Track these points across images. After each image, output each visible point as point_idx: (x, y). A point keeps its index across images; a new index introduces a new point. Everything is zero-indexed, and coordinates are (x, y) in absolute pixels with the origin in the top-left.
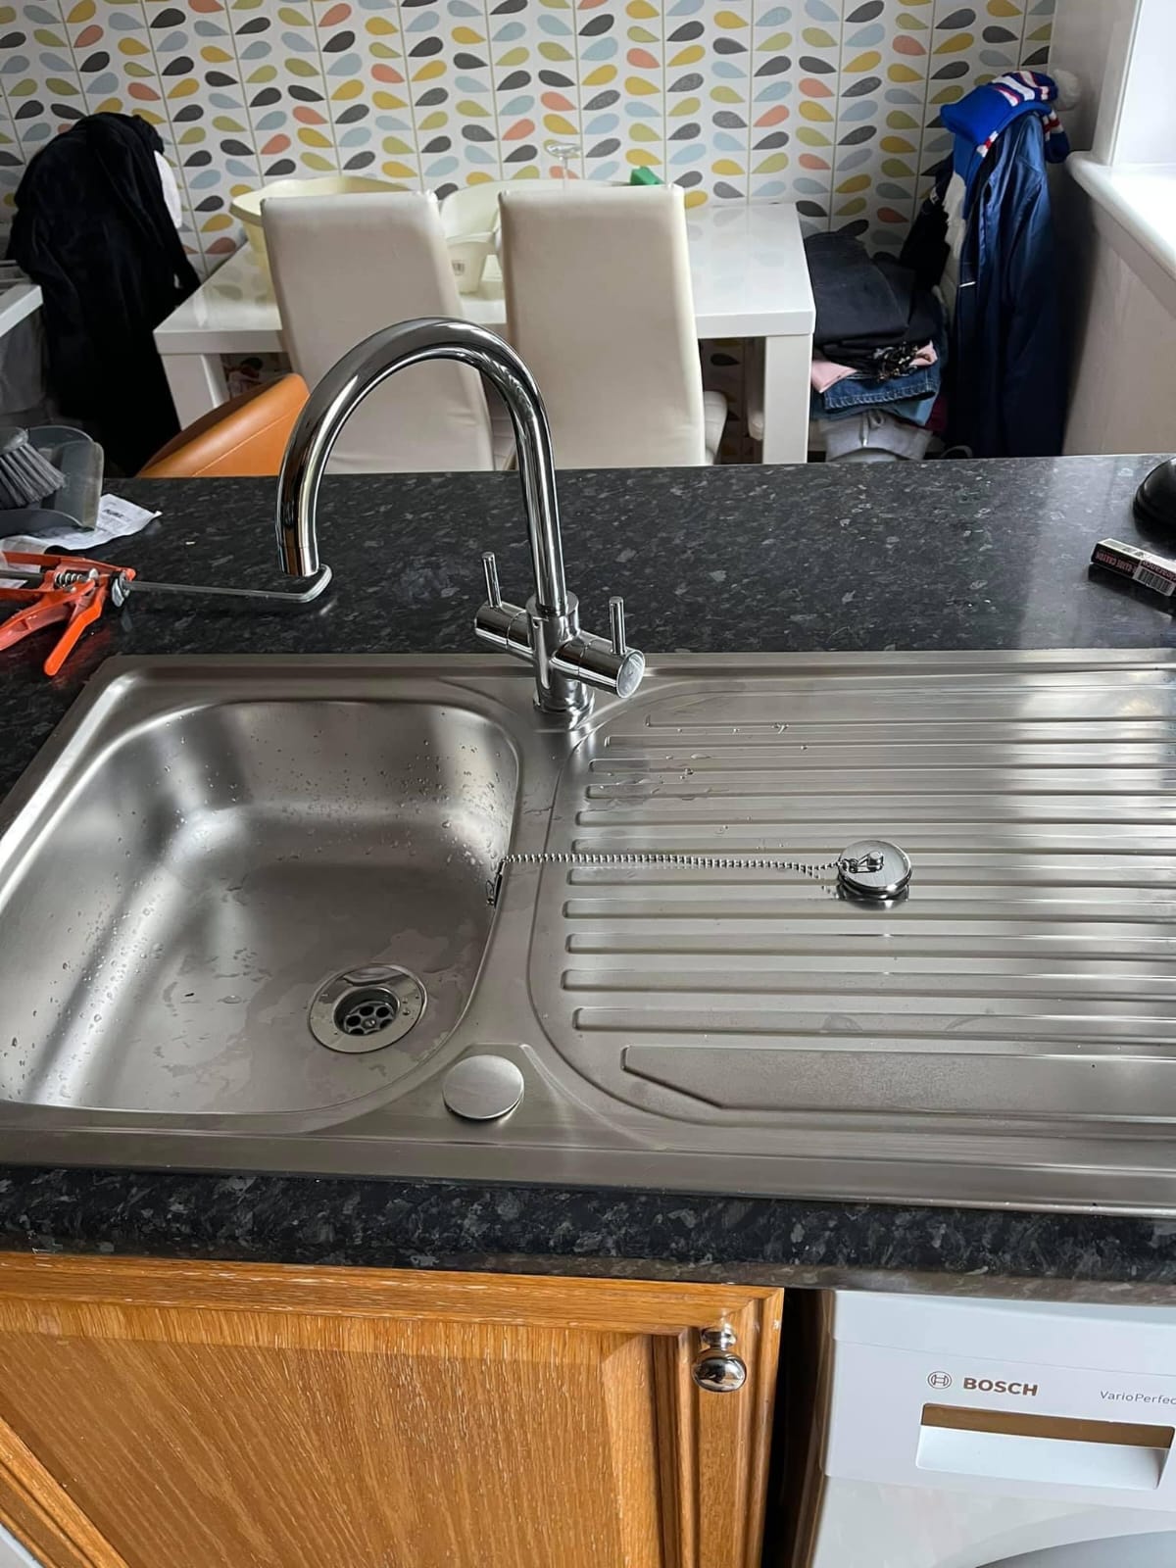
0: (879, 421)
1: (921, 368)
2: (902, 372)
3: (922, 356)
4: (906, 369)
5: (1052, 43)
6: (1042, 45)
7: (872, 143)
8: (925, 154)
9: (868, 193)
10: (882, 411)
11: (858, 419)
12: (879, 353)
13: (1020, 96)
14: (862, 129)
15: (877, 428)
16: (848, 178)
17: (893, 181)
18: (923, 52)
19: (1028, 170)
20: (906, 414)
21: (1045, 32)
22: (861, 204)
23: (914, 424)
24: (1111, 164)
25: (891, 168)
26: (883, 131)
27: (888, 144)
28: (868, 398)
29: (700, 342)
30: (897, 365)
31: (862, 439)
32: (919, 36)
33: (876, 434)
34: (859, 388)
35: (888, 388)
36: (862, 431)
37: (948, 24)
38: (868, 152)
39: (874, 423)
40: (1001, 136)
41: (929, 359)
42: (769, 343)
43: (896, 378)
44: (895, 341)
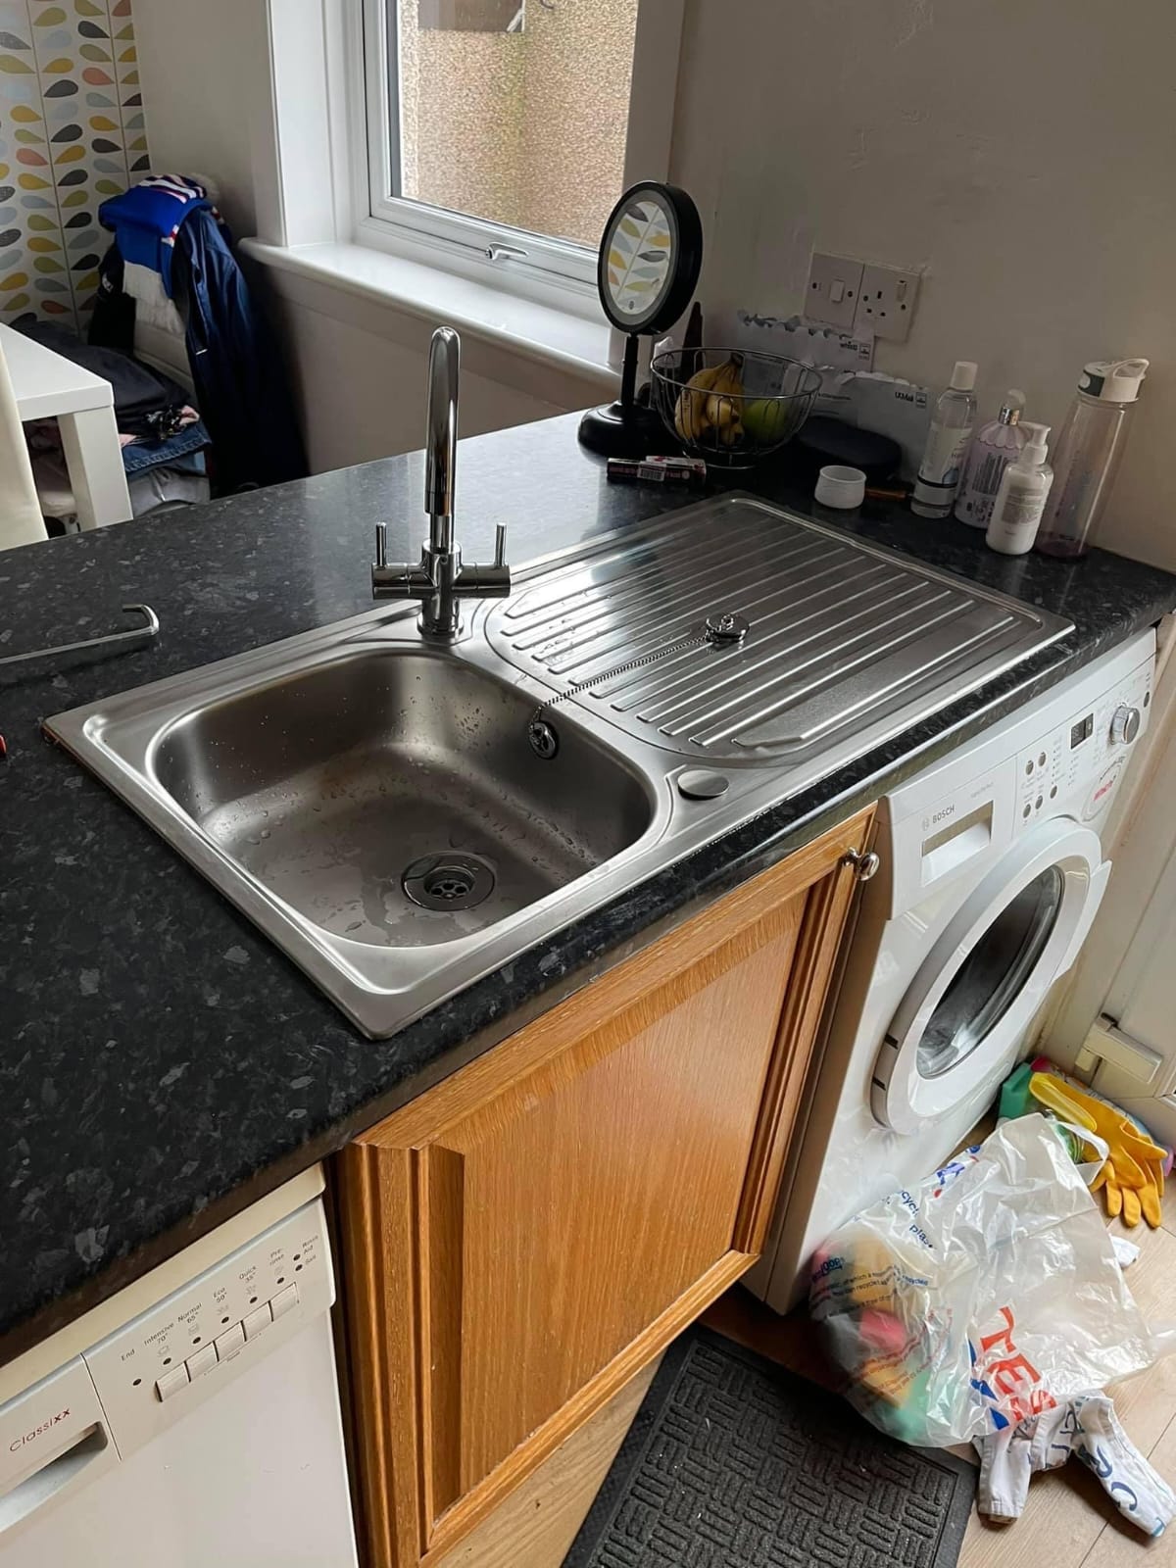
0: (165, 476)
1: (190, 425)
2: (176, 431)
3: (187, 415)
4: (177, 428)
5: (149, 152)
6: (142, 153)
7: (20, 244)
8: (69, 251)
9: (28, 288)
10: (165, 468)
11: (147, 479)
12: (152, 418)
13: (186, 196)
14: (9, 232)
15: (166, 483)
16: (8, 275)
17: (48, 276)
18: (46, 163)
19: (220, 255)
20: (186, 465)
21: (141, 143)
22: (24, 299)
23: (196, 475)
24: (287, 246)
25: (43, 265)
26: (27, 234)
27: (34, 244)
28: (156, 457)
29: (23, 423)
30: (170, 426)
31: (157, 494)
32: (39, 149)
33: (167, 488)
34: (145, 451)
35: (169, 447)
36: (154, 487)
37: (60, 137)
38: (19, 253)
39: (164, 479)
40: (183, 228)
41: (194, 417)
42: (77, 417)
43: (172, 437)
44: (162, 405)
